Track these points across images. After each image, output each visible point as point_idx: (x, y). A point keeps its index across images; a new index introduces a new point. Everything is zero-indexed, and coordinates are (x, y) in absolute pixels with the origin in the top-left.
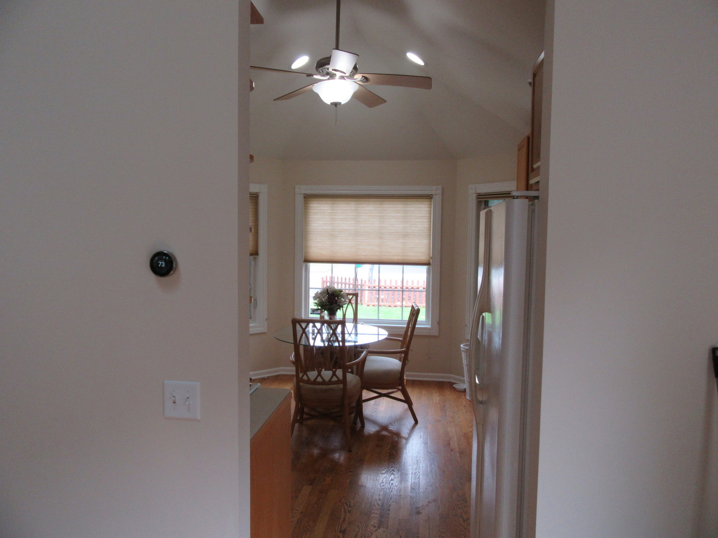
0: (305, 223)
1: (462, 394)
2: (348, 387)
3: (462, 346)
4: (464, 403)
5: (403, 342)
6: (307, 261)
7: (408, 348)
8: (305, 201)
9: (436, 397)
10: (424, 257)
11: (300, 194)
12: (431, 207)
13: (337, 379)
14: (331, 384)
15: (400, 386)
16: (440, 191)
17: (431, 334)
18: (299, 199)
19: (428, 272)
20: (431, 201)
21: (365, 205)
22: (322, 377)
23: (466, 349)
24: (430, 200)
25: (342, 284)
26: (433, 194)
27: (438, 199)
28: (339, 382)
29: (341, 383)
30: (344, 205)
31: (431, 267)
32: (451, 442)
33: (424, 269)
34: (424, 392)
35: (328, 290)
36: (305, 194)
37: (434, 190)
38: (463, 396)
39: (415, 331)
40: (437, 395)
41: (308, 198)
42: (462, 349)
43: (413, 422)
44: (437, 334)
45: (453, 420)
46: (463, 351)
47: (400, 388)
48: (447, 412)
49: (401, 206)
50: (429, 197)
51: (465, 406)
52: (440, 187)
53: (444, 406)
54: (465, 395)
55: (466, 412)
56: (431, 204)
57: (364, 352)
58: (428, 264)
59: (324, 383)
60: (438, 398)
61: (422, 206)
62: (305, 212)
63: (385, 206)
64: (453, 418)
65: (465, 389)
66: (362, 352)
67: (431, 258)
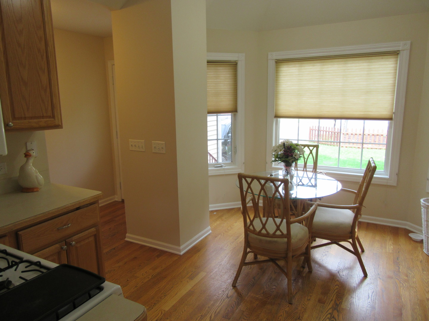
0: (276, 85)
1: (419, 245)
2: (293, 241)
3: (422, 201)
4: (421, 257)
5: (357, 195)
6: (277, 116)
7: (361, 203)
8: (276, 65)
9: (390, 246)
10: (386, 113)
11: (272, 60)
12: (397, 64)
13: (280, 233)
14: (274, 238)
15: (350, 239)
16: (408, 46)
17: (389, 184)
18: (272, 64)
19: (390, 127)
20: (397, 58)
21: (330, 66)
22: (266, 230)
23: (427, 205)
24: (396, 56)
25: (323, 132)
26: (400, 49)
27: (405, 55)
28: (282, 236)
29: (285, 238)
30: (311, 67)
31: (393, 122)
32: (404, 312)
33: (386, 123)
34: (378, 238)
35: (284, 144)
36: (276, 60)
37: (403, 46)
38: (419, 248)
39: (373, 180)
40: (391, 243)
41: (279, 62)
42: (421, 204)
43: (362, 275)
44: (395, 184)
45: (406, 278)
46: (423, 206)
47: (351, 240)
48: (401, 267)
49: (365, 64)
50: (395, 53)
51: (421, 262)
52: (409, 42)
53: (398, 259)
54: (422, 247)
55: (423, 270)
56: (397, 61)
57: (314, 206)
58: (390, 119)
59: (268, 235)
60: (392, 247)
61: (387, 63)
62: (276, 75)
63: (349, 65)
64: (407, 276)
65: (422, 240)
66: (311, 205)
67: (394, 113)
